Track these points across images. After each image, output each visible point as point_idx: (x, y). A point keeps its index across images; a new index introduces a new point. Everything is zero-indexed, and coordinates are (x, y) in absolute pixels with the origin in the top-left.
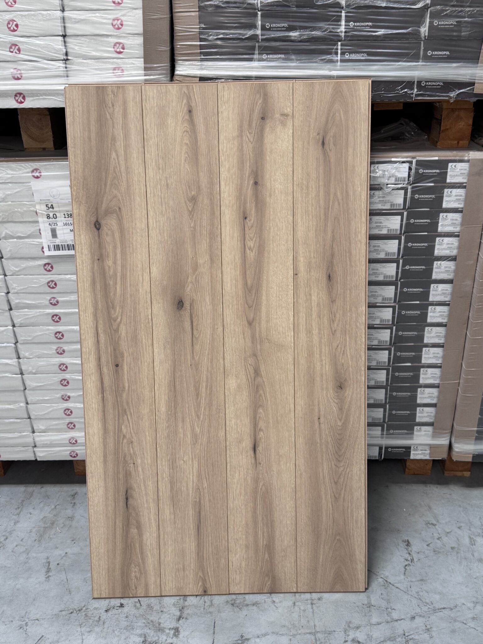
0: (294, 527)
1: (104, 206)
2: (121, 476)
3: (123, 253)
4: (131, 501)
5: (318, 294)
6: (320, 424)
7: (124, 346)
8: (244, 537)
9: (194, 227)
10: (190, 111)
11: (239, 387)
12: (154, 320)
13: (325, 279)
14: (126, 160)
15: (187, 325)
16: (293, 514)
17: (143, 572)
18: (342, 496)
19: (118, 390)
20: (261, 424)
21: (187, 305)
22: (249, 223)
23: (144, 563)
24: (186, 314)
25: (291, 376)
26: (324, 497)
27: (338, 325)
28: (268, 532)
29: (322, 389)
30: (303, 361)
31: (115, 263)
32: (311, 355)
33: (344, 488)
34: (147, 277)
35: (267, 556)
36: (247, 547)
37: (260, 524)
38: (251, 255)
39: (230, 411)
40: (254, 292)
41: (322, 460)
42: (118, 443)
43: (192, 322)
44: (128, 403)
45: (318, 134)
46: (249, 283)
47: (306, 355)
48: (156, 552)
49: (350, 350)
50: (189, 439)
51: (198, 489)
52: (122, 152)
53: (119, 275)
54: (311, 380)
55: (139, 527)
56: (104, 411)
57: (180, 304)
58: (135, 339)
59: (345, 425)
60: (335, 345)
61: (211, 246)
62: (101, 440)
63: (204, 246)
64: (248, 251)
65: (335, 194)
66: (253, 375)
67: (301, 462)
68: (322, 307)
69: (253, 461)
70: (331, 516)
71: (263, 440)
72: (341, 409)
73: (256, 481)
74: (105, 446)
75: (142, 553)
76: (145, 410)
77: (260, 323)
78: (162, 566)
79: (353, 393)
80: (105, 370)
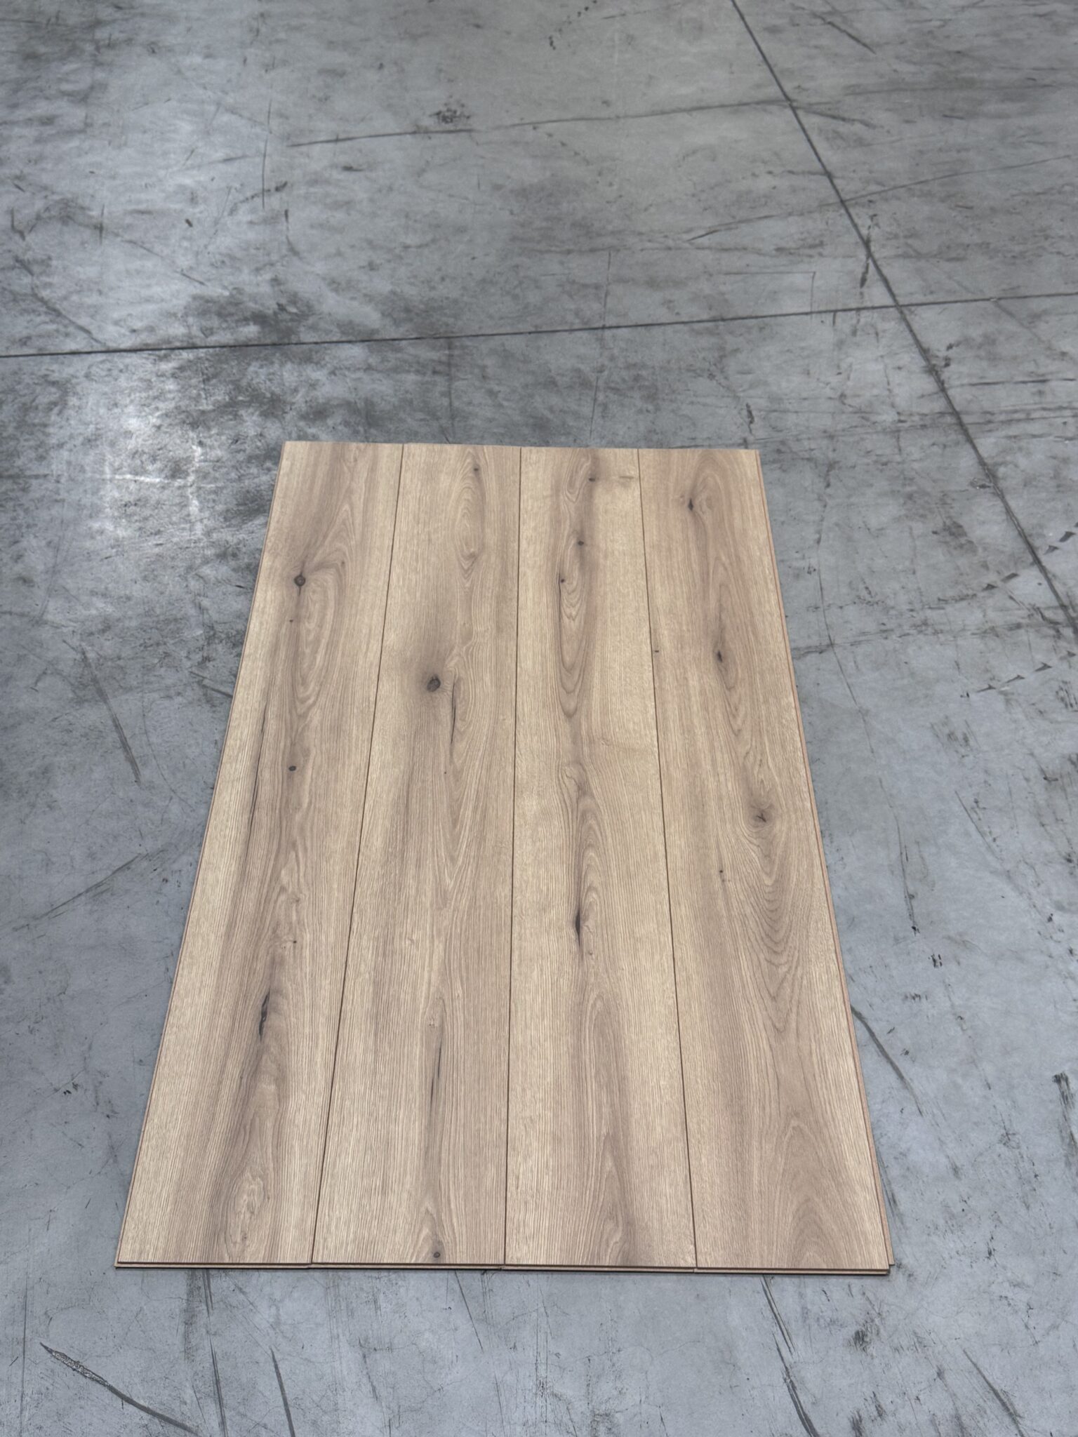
0: (679, 1095)
1: (317, 559)
2: (259, 966)
3: (338, 613)
4: (272, 1019)
5: (700, 678)
6: (723, 881)
7: (313, 739)
8: (549, 1114)
9: (471, 589)
10: (476, 470)
11: (545, 814)
12: (379, 703)
13: (711, 661)
14: (365, 512)
15: (445, 712)
16: (675, 1065)
17: (272, 1195)
18: (794, 1025)
19: (286, 806)
20: (593, 878)
21: (447, 684)
22: (567, 587)
23: (277, 1170)
24: (443, 698)
25: (655, 799)
26: (747, 1027)
27: (744, 722)
28: (612, 1105)
29: (723, 821)
30: (677, 775)
31: (321, 626)
32: (694, 765)
33: (794, 1010)
34: (375, 646)
35: (609, 1164)
36: (557, 1140)
37: (592, 1086)
38: (571, 626)
39: (525, 851)
40: (577, 673)
41: (737, 950)
42: (265, 902)
43: (454, 709)
44: (302, 830)
45: (682, 496)
46: (567, 659)
47: (685, 766)
48: (315, 1142)
49: (774, 759)
50: (427, 900)
51: (440, 1002)
52: (359, 504)
53: (324, 642)
54: (697, 805)
55: (281, 1080)
56: (247, 842)
57: (434, 683)
58: (337, 730)
59: (780, 883)
60: (742, 750)
61: (499, 612)
62: (230, 895)
63: (485, 610)
64: (566, 620)
65: (718, 558)
66: (574, 795)
67: (687, 953)
68: (710, 695)
69: (575, 947)
70: (771, 1071)
71: (597, 908)
72: (767, 856)
73: (582, 988)
74: (235, 905)
75: (278, 1145)
76: (337, 844)
77: (588, 716)
78: (327, 1181)
79: (790, 829)
80: (266, 775)
